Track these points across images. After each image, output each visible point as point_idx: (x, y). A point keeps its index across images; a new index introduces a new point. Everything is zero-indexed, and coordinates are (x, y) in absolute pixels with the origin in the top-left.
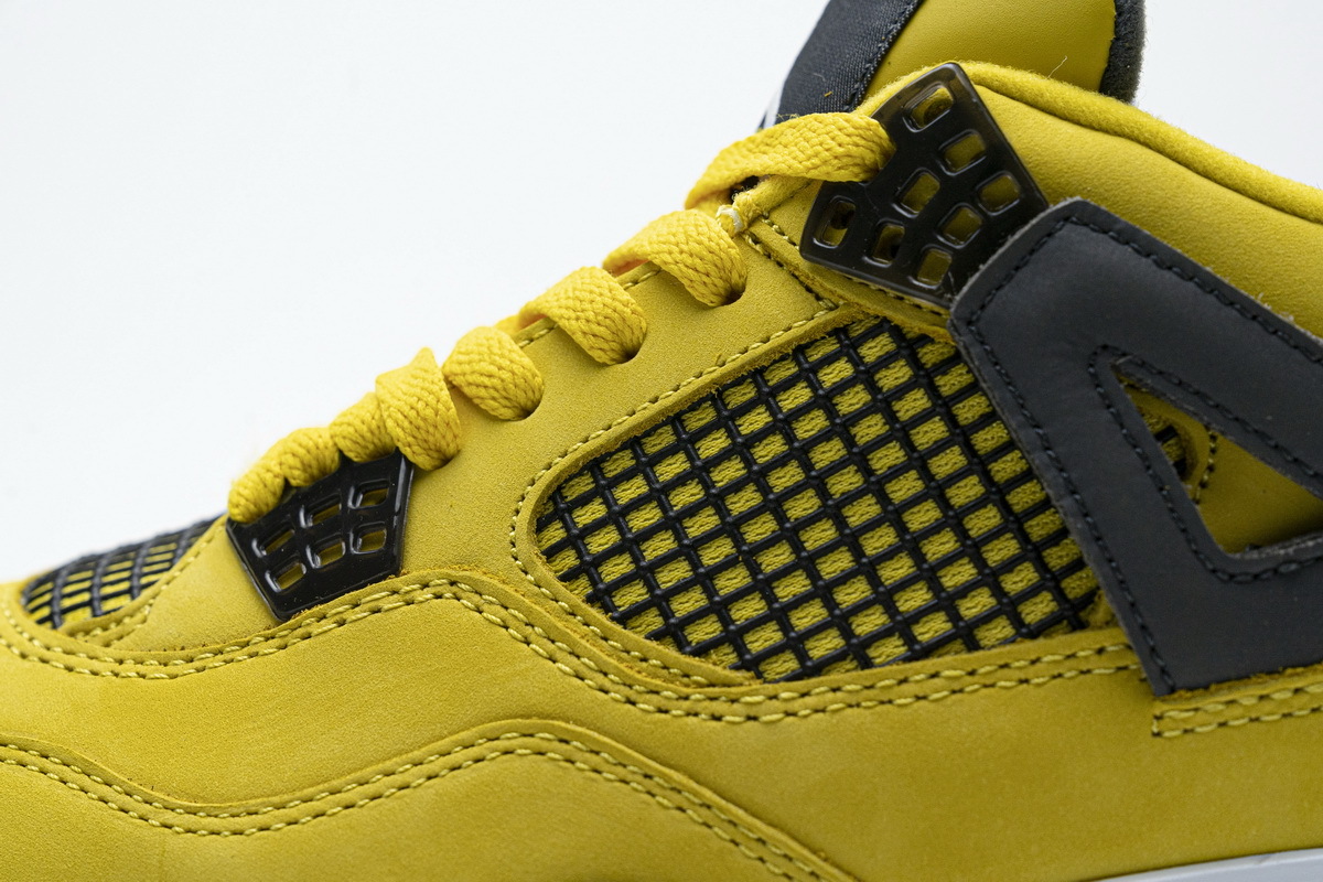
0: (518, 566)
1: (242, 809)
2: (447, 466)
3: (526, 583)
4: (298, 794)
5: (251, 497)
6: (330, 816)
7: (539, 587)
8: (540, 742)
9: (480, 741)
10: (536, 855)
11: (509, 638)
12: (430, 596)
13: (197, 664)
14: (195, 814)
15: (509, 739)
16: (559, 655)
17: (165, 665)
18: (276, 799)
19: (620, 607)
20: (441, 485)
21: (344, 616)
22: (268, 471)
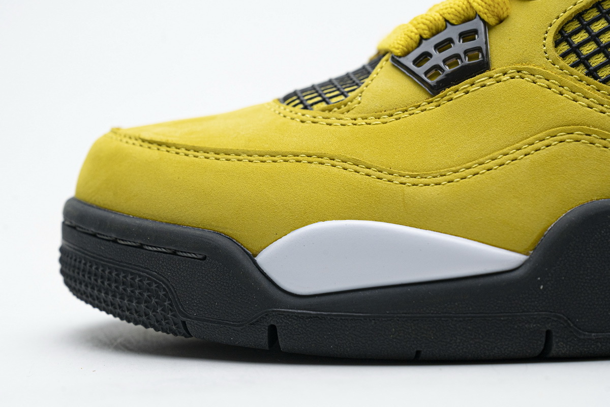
0: (550, 62)
1: (438, 174)
2: (502, 23)
3: (555, 69)
4: (464, 166)
5: (404, 44)
6: (481, 174)
7: (562, 70)
8: (576, 135)
9: (548, 137)
10: (583, 186)
11: (553, 92)
12: (508, 78)
13: (395, 117)
14: (415, 178)
15: (561, 135)
16: (578, 98)
17: (379, 118)
18: (454, 169)
19: (601, 77)
20: (502, 31)
21: (468, 89)
22: (412, 32)
